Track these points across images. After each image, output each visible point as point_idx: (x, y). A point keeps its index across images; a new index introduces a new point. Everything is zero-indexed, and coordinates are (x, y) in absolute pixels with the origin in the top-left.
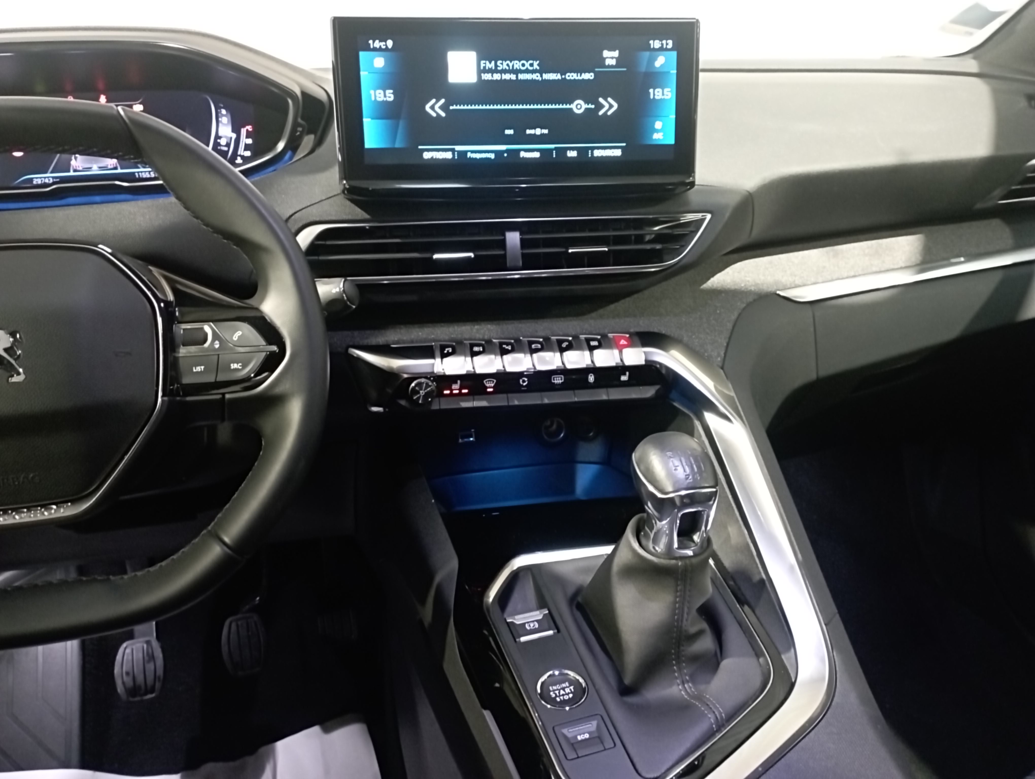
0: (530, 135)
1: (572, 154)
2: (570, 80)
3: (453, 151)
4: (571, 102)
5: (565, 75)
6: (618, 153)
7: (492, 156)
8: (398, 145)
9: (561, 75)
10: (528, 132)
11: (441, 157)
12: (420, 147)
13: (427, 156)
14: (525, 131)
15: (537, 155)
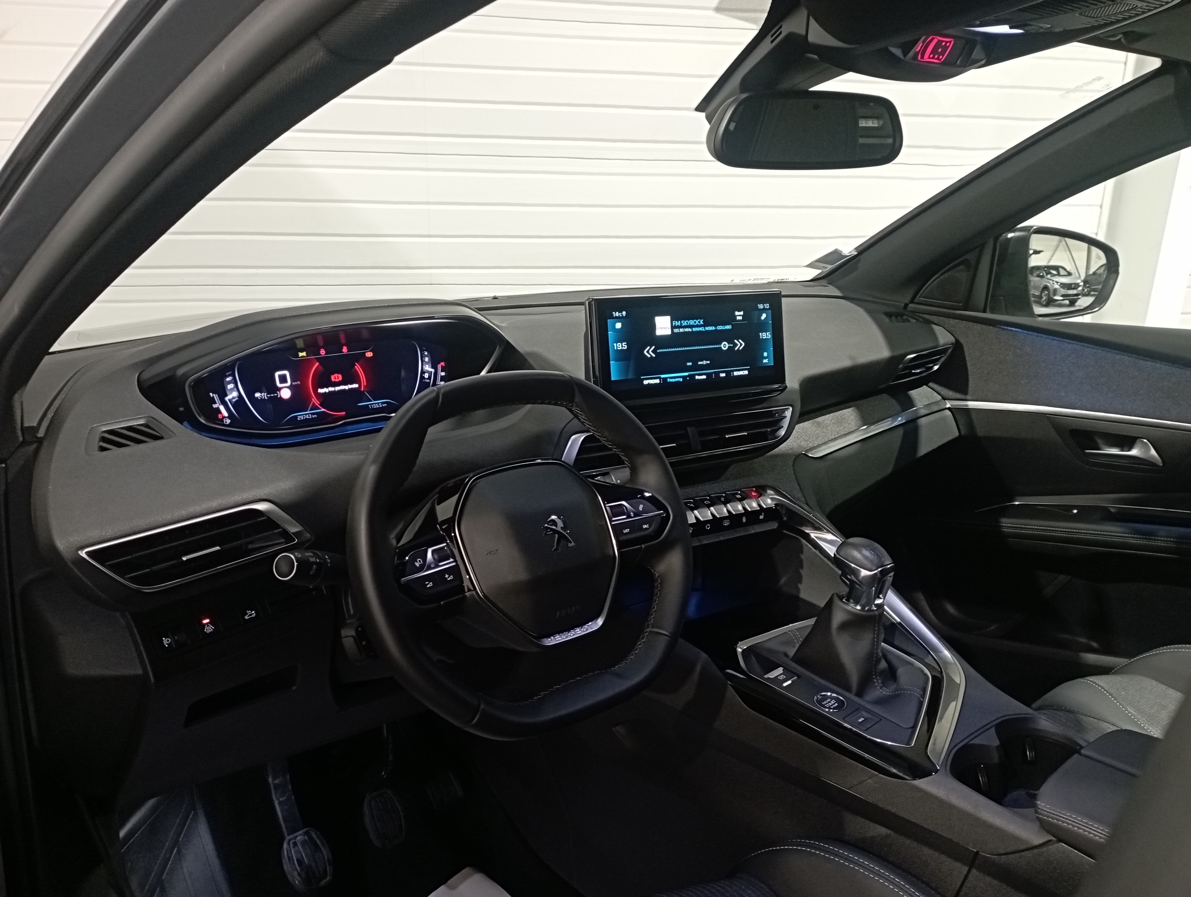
0: (701, 365)
1: (723, 375)
2: (720, 330)
3: (659, 378)
4: (720, 344)
5: (716, 327)
6: (746, 372)
7: (681, 380)
8: (630, 377)
9: (715, 327)
10: (700, 363)
11: (653, 383)
12: (642, 377)
13: (646, 382)
14: (698, 363)
15: (704, 377)
